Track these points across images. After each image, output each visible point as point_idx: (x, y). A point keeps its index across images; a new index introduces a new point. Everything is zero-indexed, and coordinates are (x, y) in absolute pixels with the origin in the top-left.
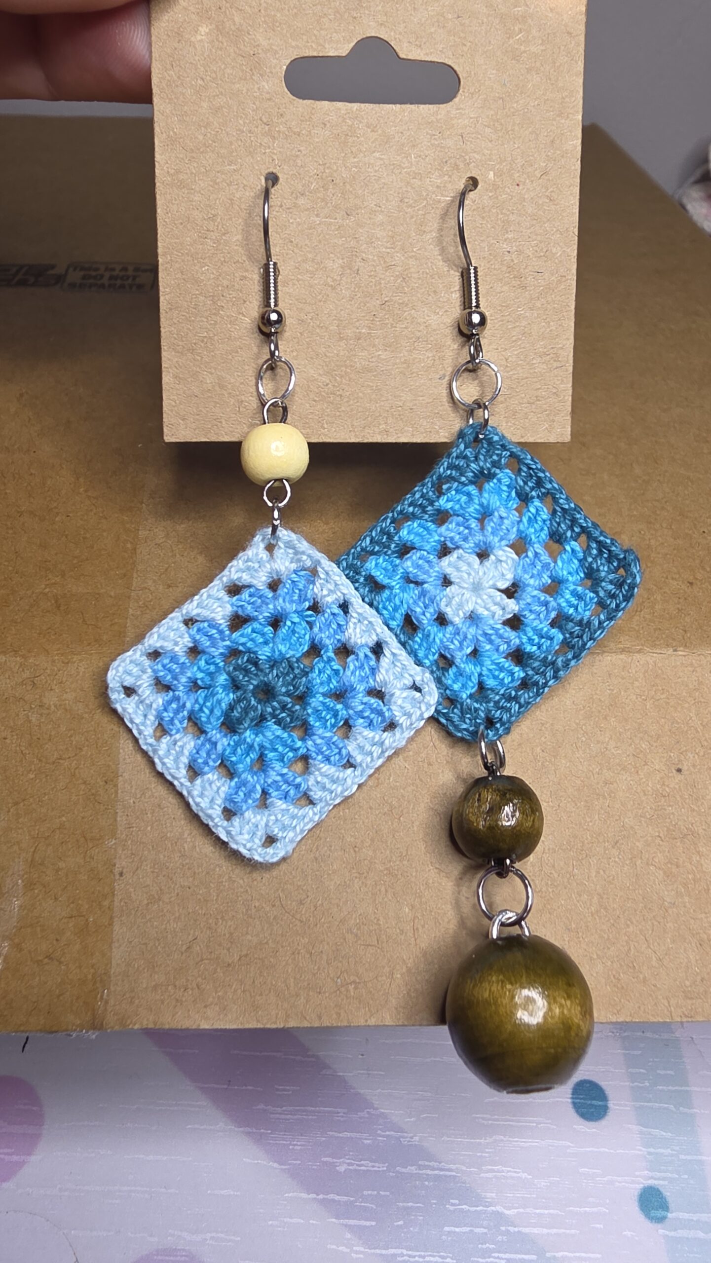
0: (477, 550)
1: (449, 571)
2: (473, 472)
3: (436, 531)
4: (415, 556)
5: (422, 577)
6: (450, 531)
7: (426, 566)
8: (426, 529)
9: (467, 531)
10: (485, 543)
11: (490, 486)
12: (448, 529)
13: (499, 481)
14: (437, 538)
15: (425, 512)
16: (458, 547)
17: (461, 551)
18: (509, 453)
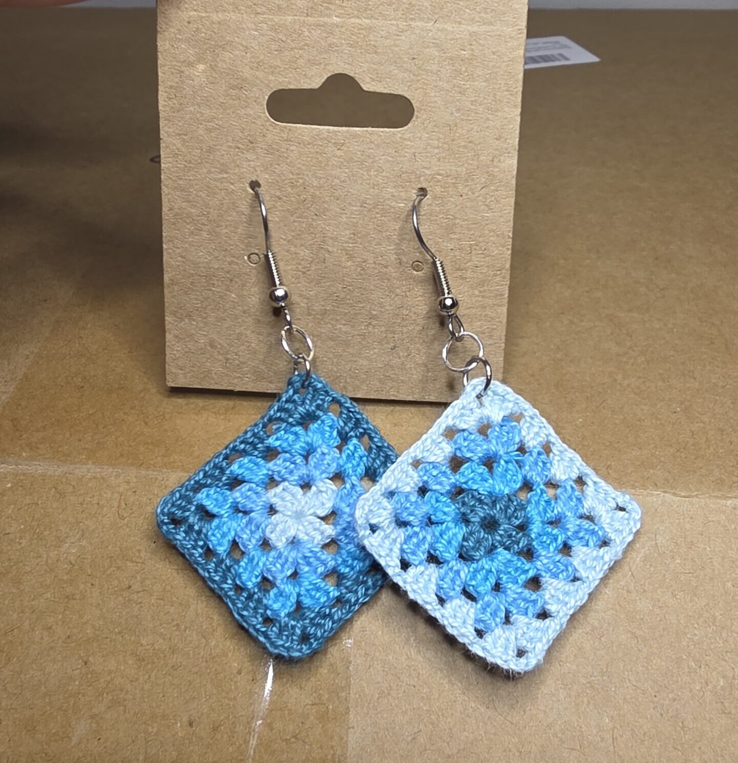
0: (301, 482)
1: (274, 500)
2: (300, 414)
3: (265, 466)
4: (245, 487)
5: (250, 506)
6: (277, 465)
7: (254, 496)
8: (256, 464)
9: (293, 466)
10: (308, 476)
11: (314, 426)
12: (276, 465)
13: (323, 422)
14: (265, 472)
15: (256, 449)
16: (284, 480)
17: (286, 483)
18: (331, 399)
